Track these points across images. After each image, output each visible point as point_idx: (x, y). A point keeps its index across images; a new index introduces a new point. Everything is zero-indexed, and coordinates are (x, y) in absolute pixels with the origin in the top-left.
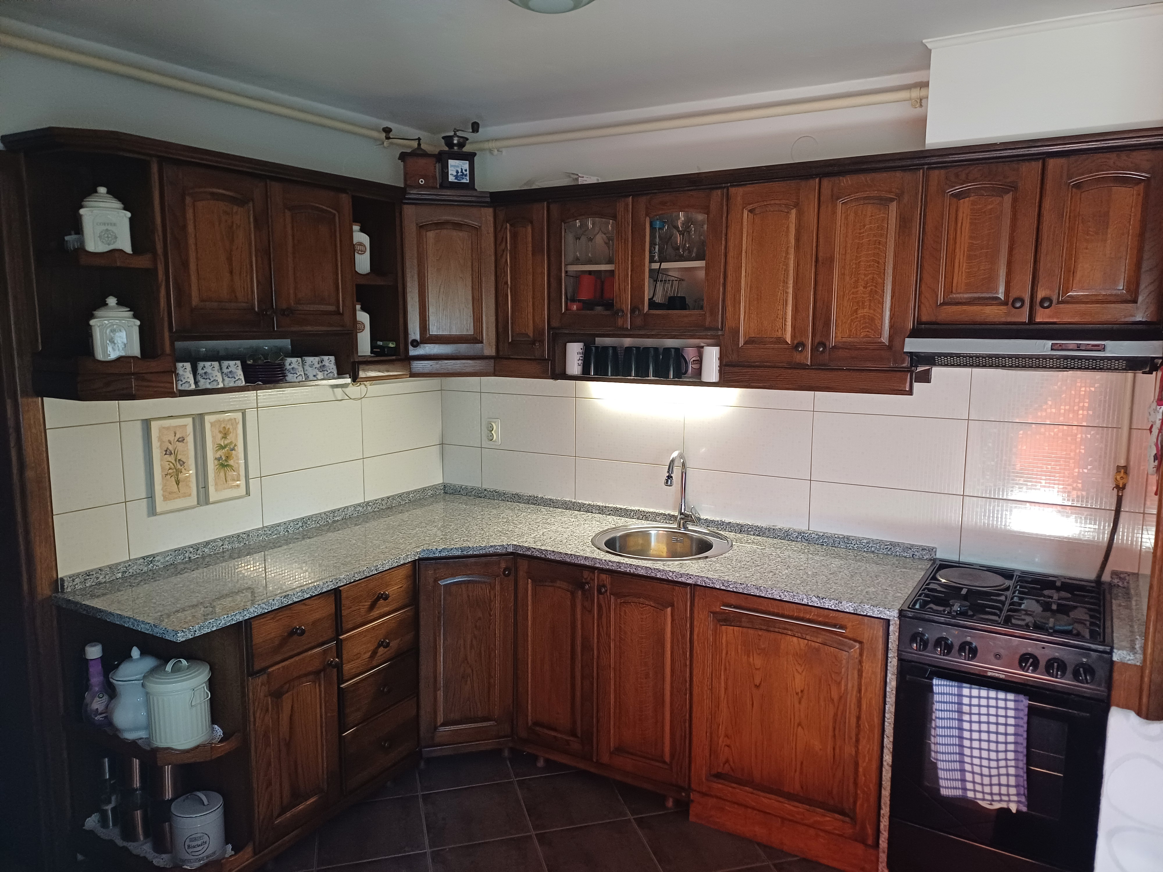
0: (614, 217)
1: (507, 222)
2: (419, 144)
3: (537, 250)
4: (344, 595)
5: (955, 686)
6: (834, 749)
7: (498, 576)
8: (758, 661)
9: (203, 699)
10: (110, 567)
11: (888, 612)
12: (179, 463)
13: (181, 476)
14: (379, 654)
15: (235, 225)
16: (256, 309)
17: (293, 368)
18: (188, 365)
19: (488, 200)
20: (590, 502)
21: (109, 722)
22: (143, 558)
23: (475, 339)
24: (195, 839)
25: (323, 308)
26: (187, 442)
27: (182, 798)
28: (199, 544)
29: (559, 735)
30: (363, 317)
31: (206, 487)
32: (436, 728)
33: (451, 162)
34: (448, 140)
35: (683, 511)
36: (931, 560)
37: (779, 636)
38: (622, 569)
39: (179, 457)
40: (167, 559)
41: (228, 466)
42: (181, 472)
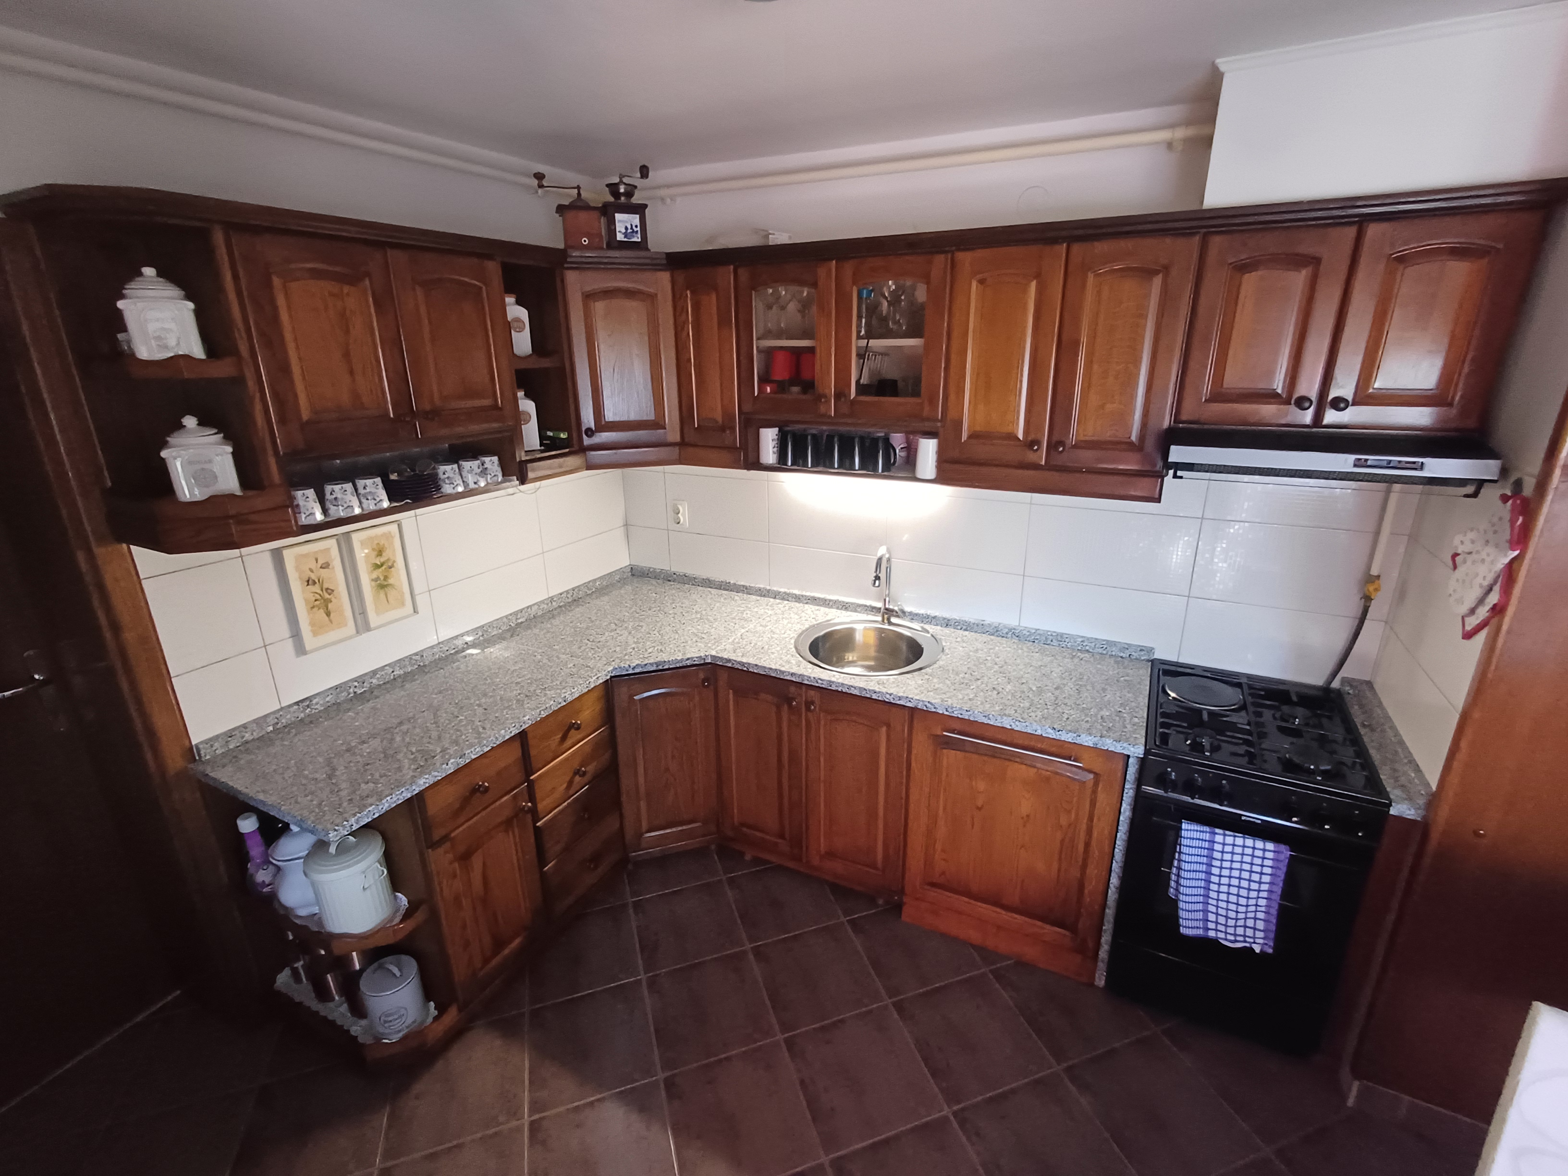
0: (814, 285)
1: (687, 289)
2: (579, 194)
3: (723, 322)
4: (530, 735)
5: (1208, 831)
6: (1059, 871)
7: (696, 687)
8: (981, 785)
9: (377, 877)
10: (257, 721)
12: (327, 592)
13: (330, 606)
14: (575, 782)
15: (348, 311)
16: (392, 416)
17: (448, 478)
18: (311, 493)
19: (664, 262)
20: (786, 590)
21: (275, 896)
22: (297, 703)
23: (657, 424)
24: (391, 1014)
25: (478, 403)
26: (333, 568)
27: (372, 967)
28: (365, 675)
29: (767, 837)
30: (528, 406)
31: (364, 613)
32: (641, 836)
33: (618, 216)
34: (613, 188)
35: (887, 605)
36: (1148, 661)
37: (1007, 763)
38: (834, 688)
39: (325, 586)
40: (328, 699)
41: (386, 586)
42: (331, 601)
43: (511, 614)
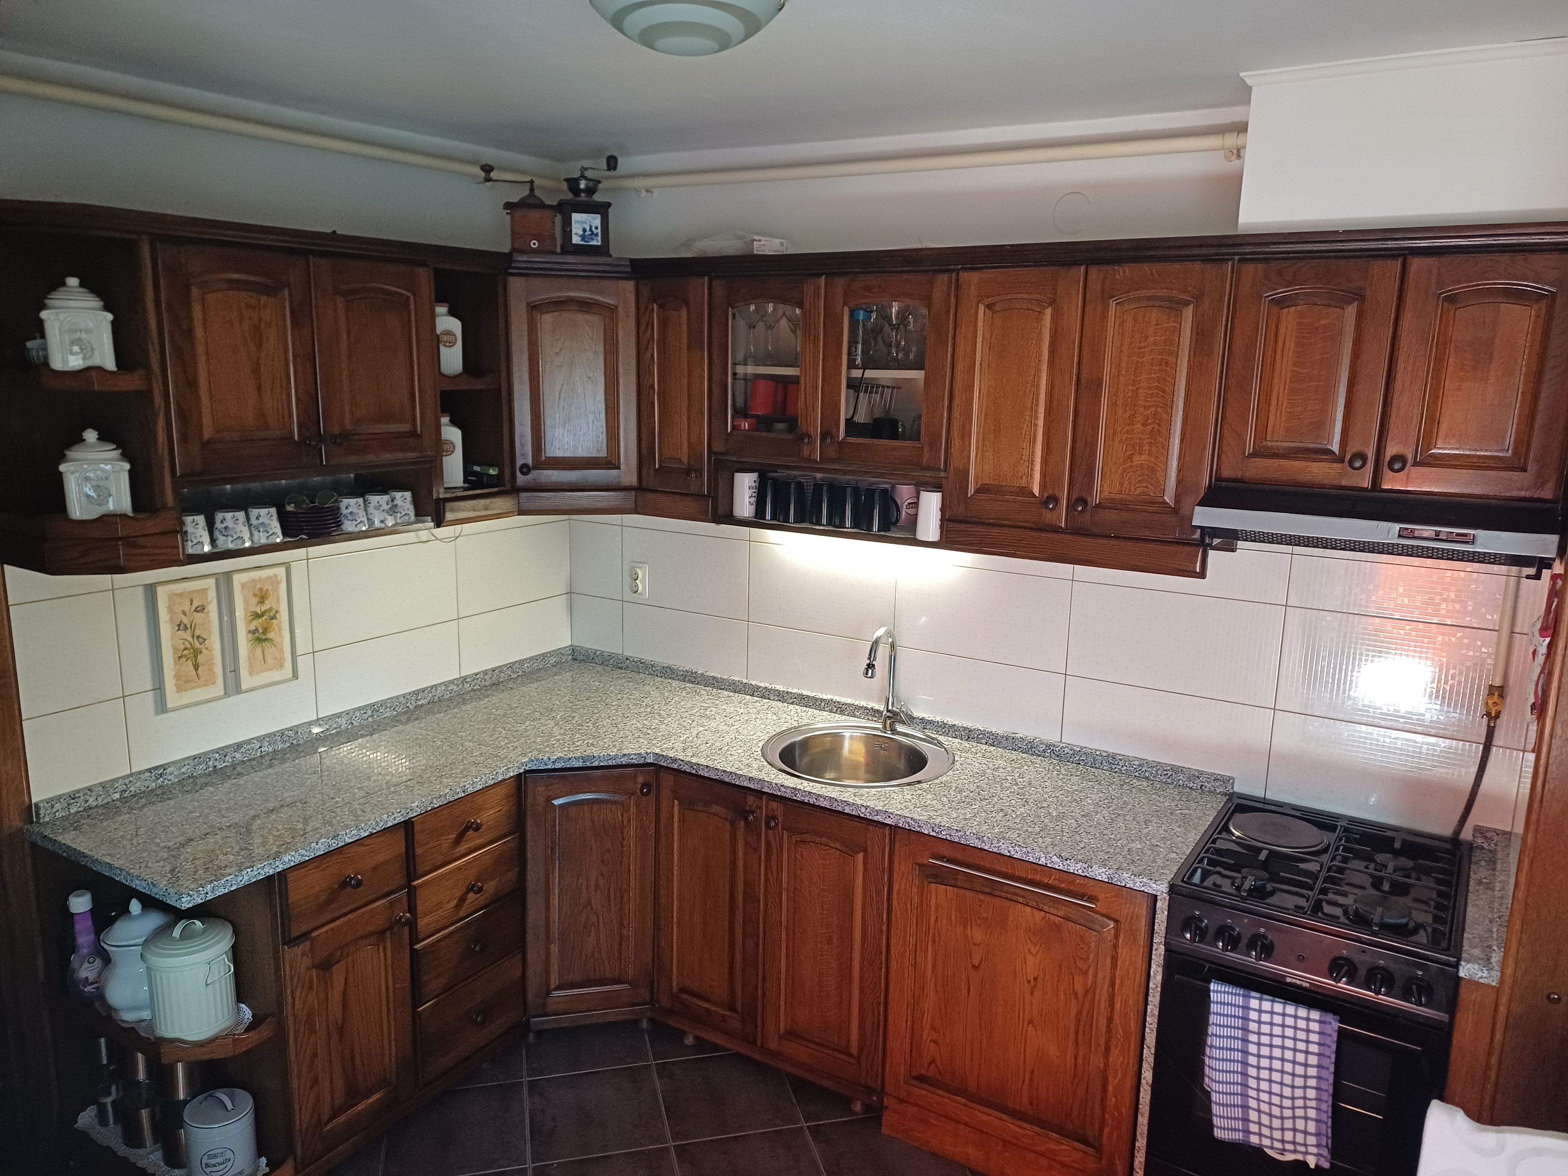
0: (801, 305)
1: (654, 301)
2: (532, 190)
3: (694, 343)
4: (418, 828)
5: (1240, 995)
6: (1076, 1058)
7: (633, 794)
8: (978, 935)
9: (222, 973)
10: (103, 785)
11: (1154, 886)
12: (198, 640)
13: (200, 658)
14: (468, 901)
15: (263, 324)
16: (296, 438)
17: (351, 513)
18: (201, 519)
19: (628, 269)
20: (767, 685)
21: (100, 996)
22: (149, 770)
23: (610, 463)
24: (215, 1156)
25: (394, 428)
26: (208, 612)
27: (199, 1099)
28: (227, 747)
29: (714, 1008)
30: (453, 434)
31: (236, 671)
32: (549, 992)
33: (576, 217)
34: (572, 184)
35: (890, 708)
36: (1225, 794)
37: (1008, 904)
38: (799, 798)
39: (197, 633)
40: (183, 770)
41: (266, 640)
42: (201, 652)
43: (410, 693)
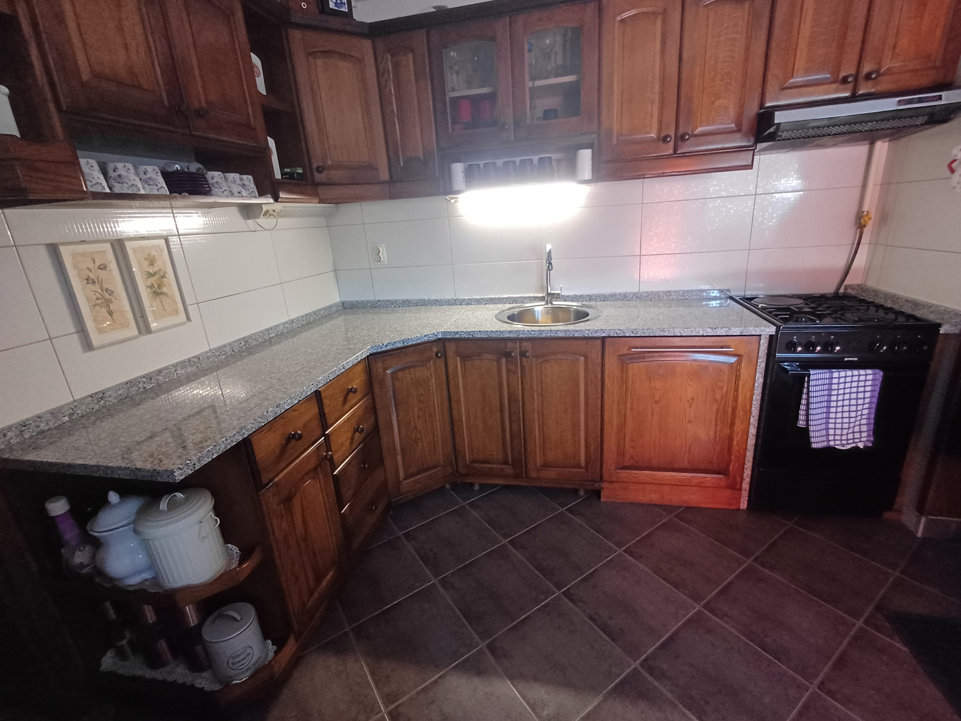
1: (387, 52)
3: (420, 77)
4: (323, 395)
5: (827, 373)
7: (432, 359)
8: (658, 384)
9: (211, 526)
10: (52, 413)
12: (107, 292)
13: (111, 306)
16: (166, 103)
17: (217, 182)
18: (94, 163)
19: (367, 31)
20: (469, 297)
21: (99, 572)
22: (91, 396)
23: (371, 166)
24: (238, 655)
25: (236, 117)
26: (110, 270)
28: (151, 373)
29: (494, 466)
30: (271, 142)
31: (144, 316)
32: (400, 483)
35: (549, 291)
40: (120, 392)
41: (162, 293)
42: (112, 302)
43: (264, 330)
